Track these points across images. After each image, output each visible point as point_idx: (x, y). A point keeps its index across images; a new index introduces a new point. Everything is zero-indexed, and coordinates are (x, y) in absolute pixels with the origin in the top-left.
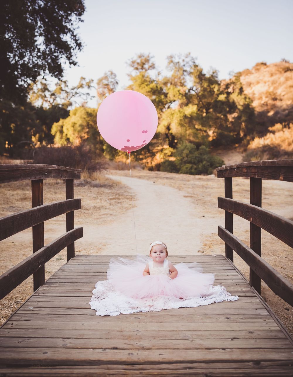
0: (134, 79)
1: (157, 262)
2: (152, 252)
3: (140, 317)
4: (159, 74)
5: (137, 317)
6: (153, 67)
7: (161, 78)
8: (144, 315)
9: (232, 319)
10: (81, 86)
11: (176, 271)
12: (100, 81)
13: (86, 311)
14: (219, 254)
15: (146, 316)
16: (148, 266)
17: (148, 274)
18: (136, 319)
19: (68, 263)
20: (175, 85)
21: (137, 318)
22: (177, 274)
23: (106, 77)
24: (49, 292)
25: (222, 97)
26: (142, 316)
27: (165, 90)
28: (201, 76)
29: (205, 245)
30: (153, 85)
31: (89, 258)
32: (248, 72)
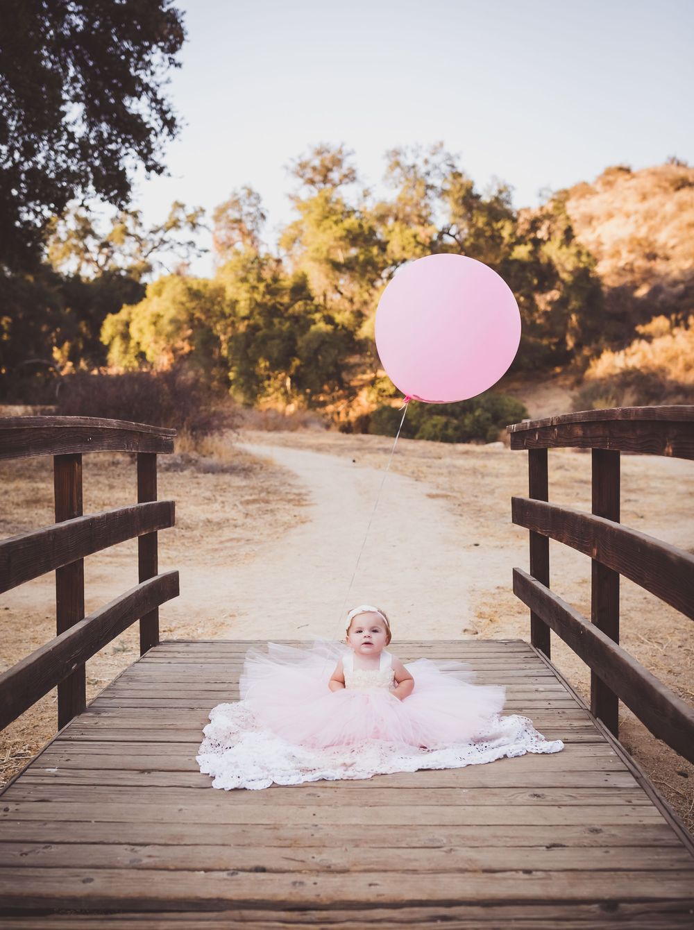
0: (303, 206)
1: (363, 654)
2: (351, 631)
3: (320, 794)
4: (366, 194)
5: (315, 793)
6: (350, 177)
7: (370, 206)
8: (331, 788)
9: (549, 798)
10: (175, 224)
11: (411, 678)
12: (221, 212)
13: (187, 778)
14: (513, 636)
15: (336, 789)
16: (340, 666)
17: (341, 684)
18: (311, 797)
19: (142, 660)
20: (406, 221)
21: (314, 795)
22: (412, 686)
23: (236, 203)
24: (96, 731)
25: (522, 252)
26: (328, 789)
27: (381, 234)
28: (469, 201)
29: (481, 615)
30: (351, 222)
31: (193, 647)
32: (584, 190)
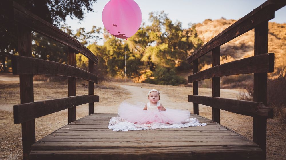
1: (153, 103)
2: (150, 96)
4: (144, 24)
7: (145, 27)
8: (145, 131)
9: (204, 132)
10: (93, 32)
12: (105, 28)
13: (106, 130)
20: (154, 31)
21: (141, 132)
24: (79, 123)
25: (184, 39)
27: (148, 34)
28: (170, 26)
30: (140, 31)
32: (200, 25)
